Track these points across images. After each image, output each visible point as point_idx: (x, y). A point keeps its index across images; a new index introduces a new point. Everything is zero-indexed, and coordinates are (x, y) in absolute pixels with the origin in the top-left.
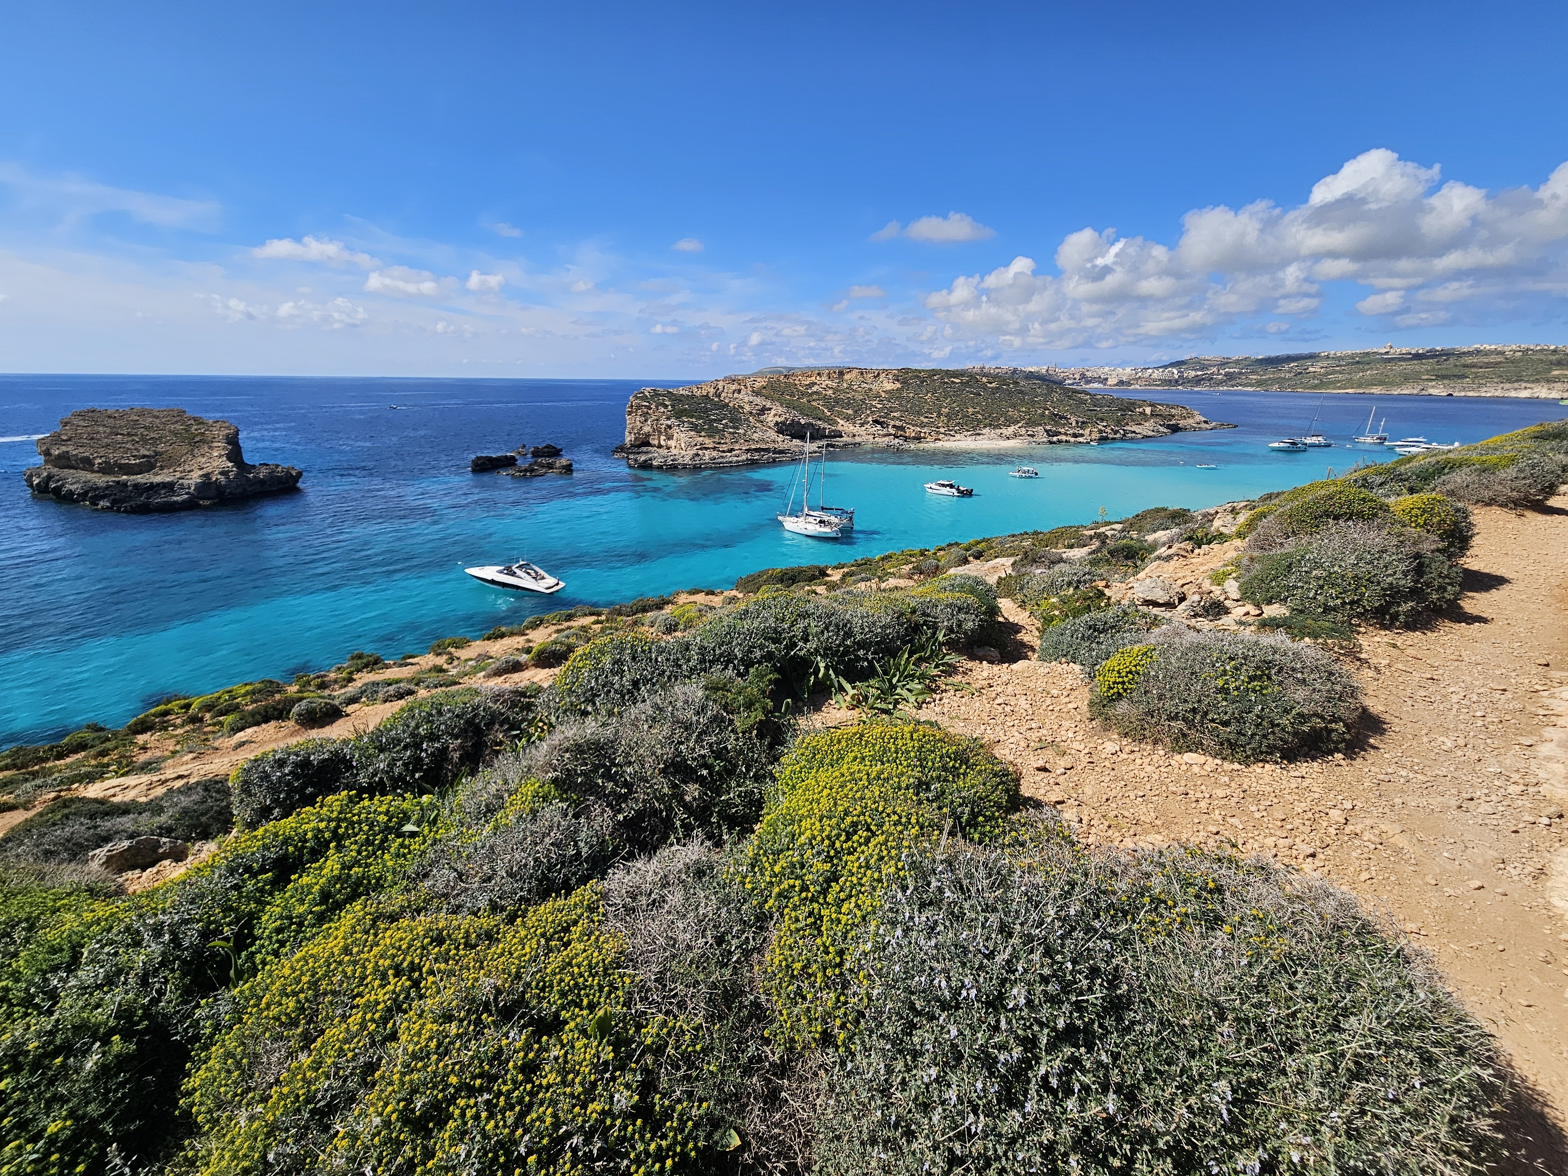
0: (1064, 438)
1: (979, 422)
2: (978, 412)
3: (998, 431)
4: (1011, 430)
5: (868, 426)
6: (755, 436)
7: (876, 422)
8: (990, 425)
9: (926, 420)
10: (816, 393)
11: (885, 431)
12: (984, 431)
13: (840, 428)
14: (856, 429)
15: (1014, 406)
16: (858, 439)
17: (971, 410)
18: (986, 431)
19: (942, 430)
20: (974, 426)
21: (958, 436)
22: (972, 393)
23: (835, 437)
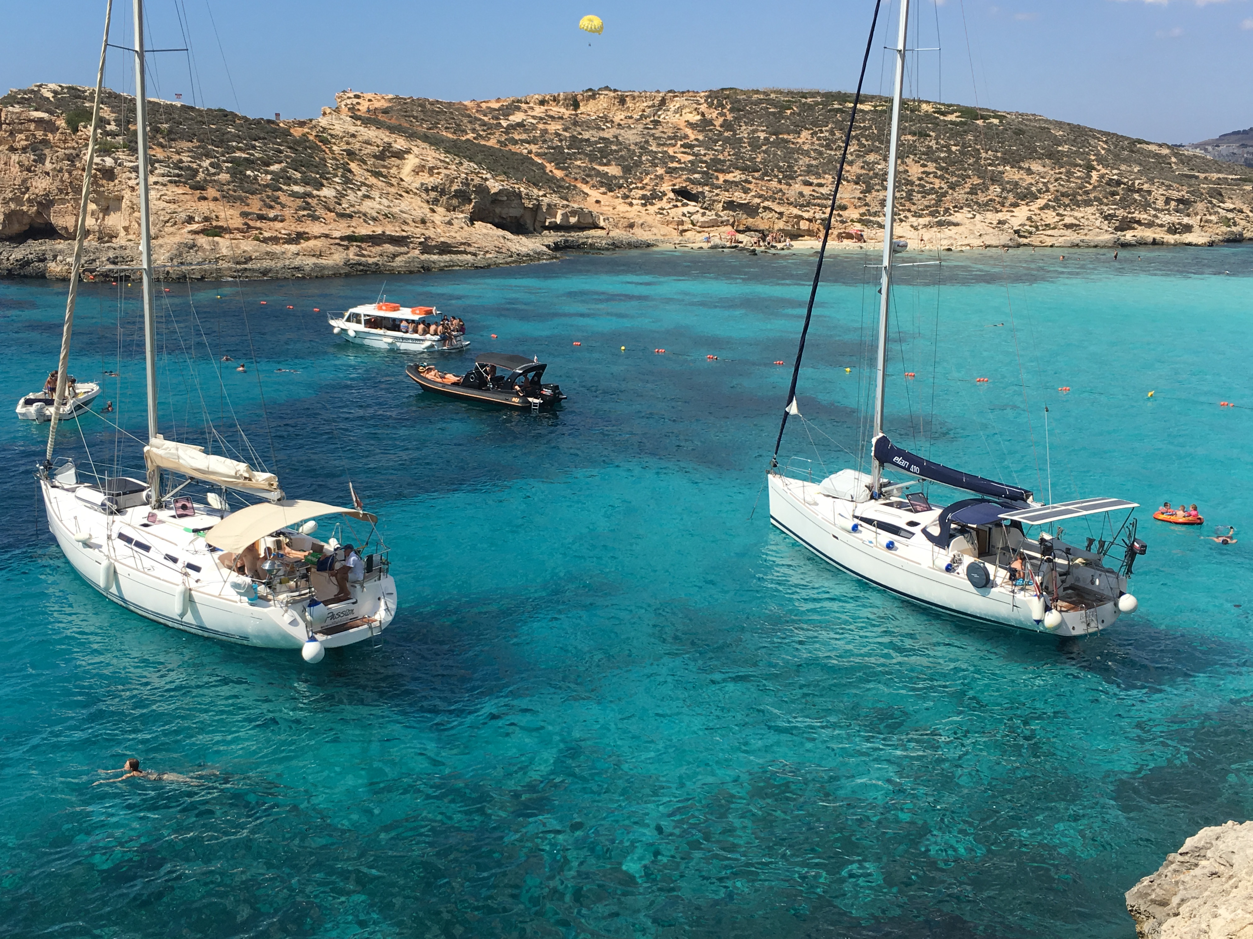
0: (1149, 234)
1: (941, 194)
3: (992, 216)
5: (664, 203)
6: (368, 206)
7: (684, 194)
8: (968, 203)
9: (807, 191)
10: (521, 125)
11: (711, 215)
13: (589, 205)
14: (635, 211)
15: (1015, 162)
16: (640, 235)
18: (964, 215)
19: (855, 213)
20: (931, 203)
23: (579, 227)
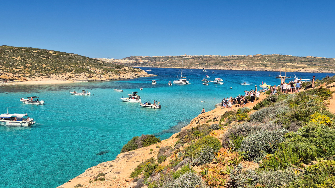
0: (94, 79)
1: (49, 71)
2: (48, 66)
3: (60, 75)
4: (67, 75)
8: (55, 72)
12: (52, 76)
15: (67, 64)
17: (44, 65)
18: (54, 75)
19: (27, 75)
20: (47, 73)
21: (37, 78)
22: (44, 57)
